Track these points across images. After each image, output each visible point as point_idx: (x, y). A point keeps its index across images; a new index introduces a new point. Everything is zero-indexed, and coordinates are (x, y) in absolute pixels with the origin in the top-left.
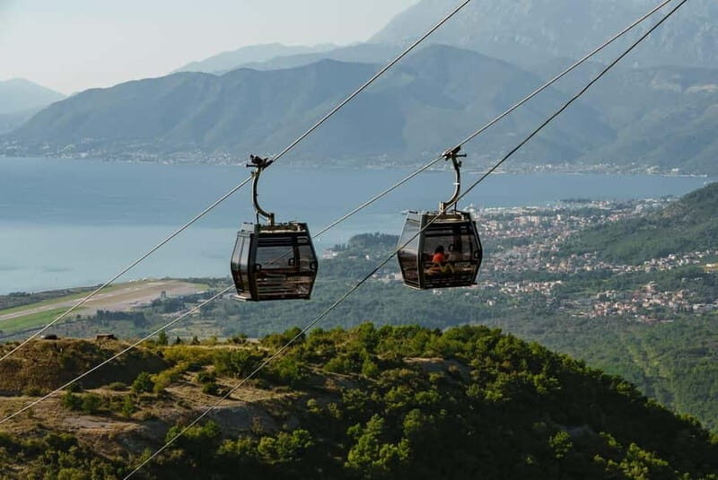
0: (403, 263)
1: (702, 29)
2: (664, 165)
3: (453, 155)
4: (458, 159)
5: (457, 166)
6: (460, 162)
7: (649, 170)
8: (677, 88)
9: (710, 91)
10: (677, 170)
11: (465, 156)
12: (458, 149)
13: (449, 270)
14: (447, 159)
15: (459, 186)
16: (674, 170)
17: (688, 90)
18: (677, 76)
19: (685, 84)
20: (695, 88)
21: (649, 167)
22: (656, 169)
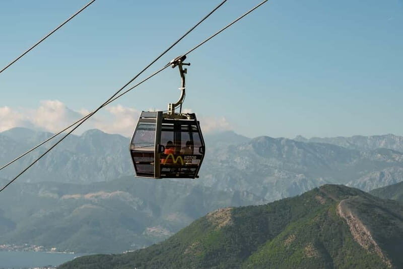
0: (135, 158)
1: (72, 159)
2: (46, 246)
3: (179, 63)
4: (184, 67)
5: (183, 72)
6: (186, 69)
7: (36, 249)
8: (56, 196)
9: (77, 198)
10: (55, 249)
11: (189, 64)
12: (184, 58)
13: (179, 162)
14: (174, 67)
15: (184, 90)
16: (53, 249)
17: (63, 198)
18: (55, 189)
19: (61, 194)
20: (66, 197)
21: (37, 247)
22: (41, 248)
